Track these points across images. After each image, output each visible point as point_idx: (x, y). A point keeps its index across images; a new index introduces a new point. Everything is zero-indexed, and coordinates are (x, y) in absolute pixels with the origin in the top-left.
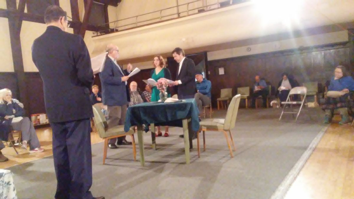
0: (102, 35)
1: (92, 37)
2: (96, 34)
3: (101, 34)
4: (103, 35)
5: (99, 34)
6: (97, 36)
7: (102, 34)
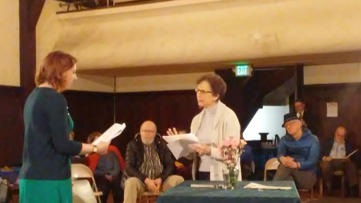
0: (78, 10)
1: (58, 13)
2: (65, 8)
3: (77, 7)
4: (82, 10)
5: (72, 8)
6: (68, 11)
7: (79, 8)
